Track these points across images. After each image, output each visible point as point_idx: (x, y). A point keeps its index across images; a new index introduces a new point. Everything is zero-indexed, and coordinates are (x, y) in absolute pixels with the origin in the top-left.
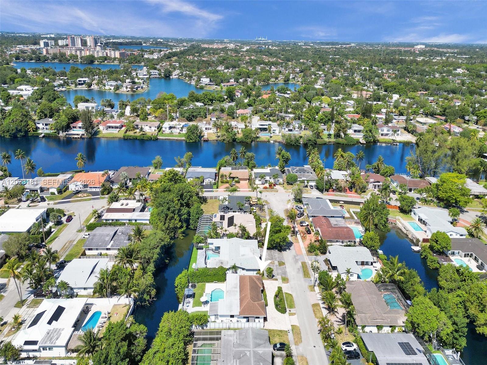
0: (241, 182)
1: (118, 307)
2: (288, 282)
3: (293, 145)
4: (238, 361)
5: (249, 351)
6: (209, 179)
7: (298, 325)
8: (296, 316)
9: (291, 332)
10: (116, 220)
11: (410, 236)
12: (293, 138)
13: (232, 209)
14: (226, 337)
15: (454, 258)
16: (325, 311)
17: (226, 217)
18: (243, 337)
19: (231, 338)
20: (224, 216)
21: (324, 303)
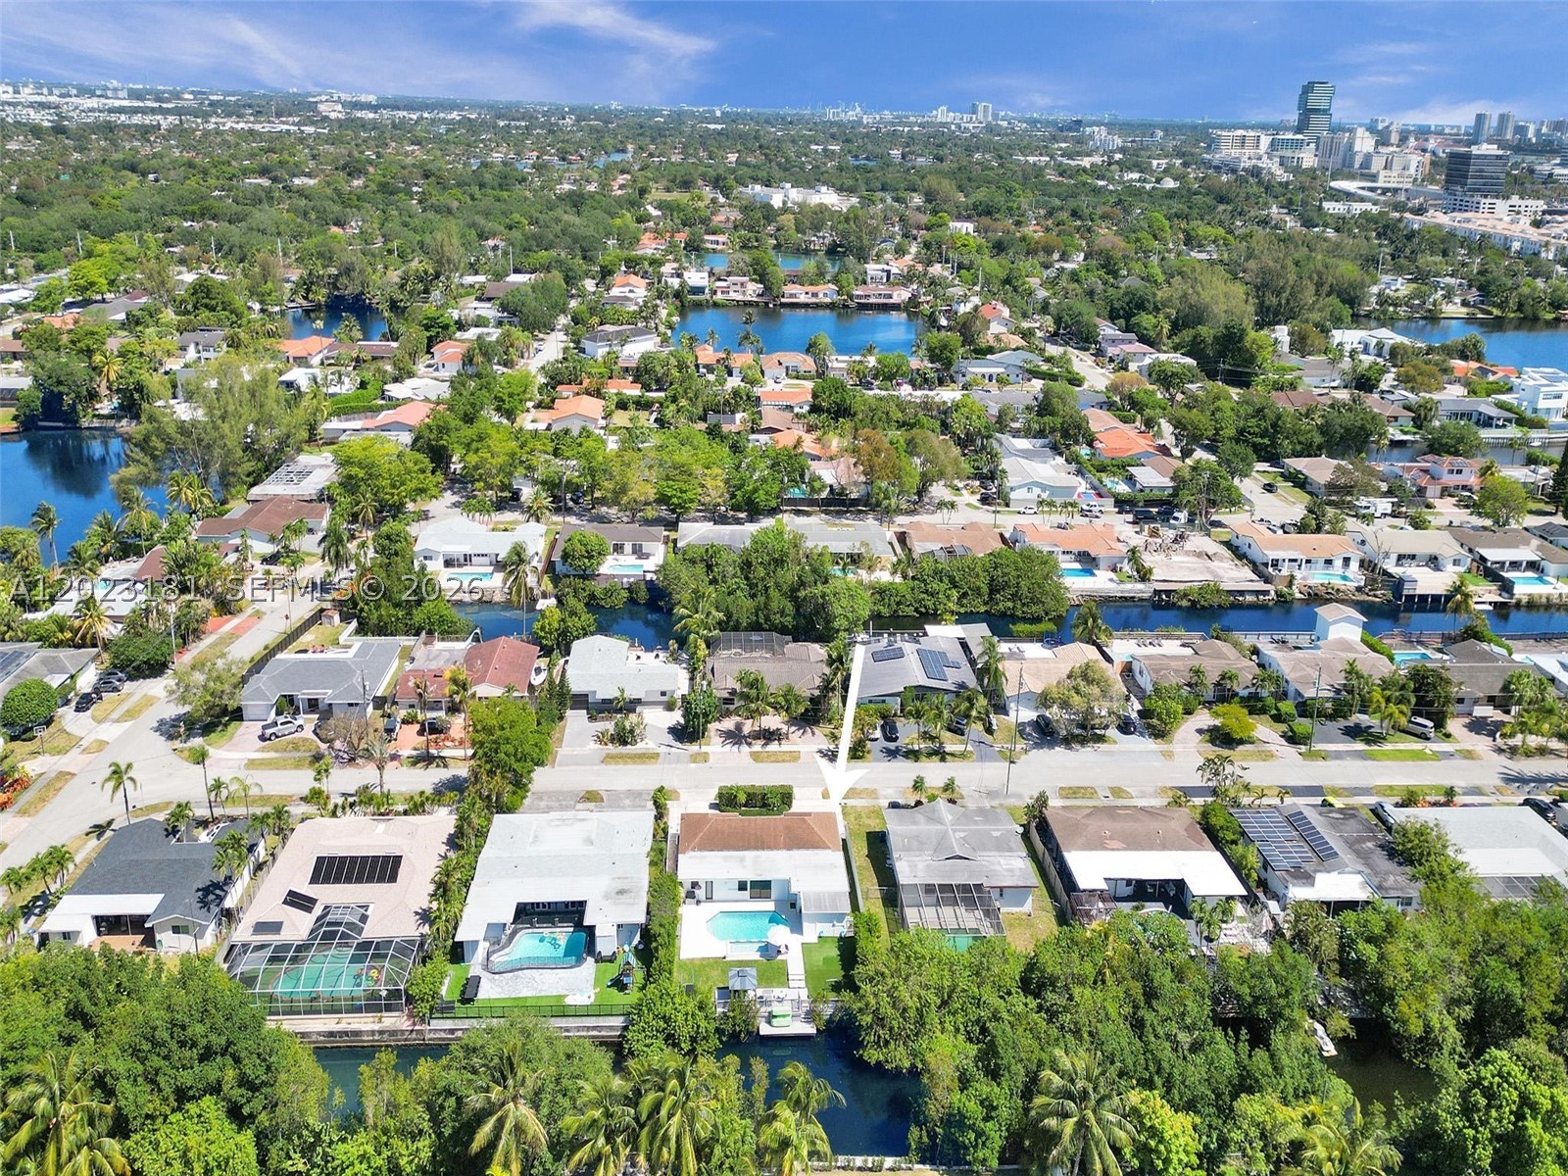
2: (675, 792)
4: (980, 853)
5: (954, 831)
8: (795, 789)
14: (920, 874)
15: (604, 570)
16: (774, 747)
17: (305, 889)
18: (915, 844)
19: (921, 866)
20: (291, 893)
21: (749, 744)
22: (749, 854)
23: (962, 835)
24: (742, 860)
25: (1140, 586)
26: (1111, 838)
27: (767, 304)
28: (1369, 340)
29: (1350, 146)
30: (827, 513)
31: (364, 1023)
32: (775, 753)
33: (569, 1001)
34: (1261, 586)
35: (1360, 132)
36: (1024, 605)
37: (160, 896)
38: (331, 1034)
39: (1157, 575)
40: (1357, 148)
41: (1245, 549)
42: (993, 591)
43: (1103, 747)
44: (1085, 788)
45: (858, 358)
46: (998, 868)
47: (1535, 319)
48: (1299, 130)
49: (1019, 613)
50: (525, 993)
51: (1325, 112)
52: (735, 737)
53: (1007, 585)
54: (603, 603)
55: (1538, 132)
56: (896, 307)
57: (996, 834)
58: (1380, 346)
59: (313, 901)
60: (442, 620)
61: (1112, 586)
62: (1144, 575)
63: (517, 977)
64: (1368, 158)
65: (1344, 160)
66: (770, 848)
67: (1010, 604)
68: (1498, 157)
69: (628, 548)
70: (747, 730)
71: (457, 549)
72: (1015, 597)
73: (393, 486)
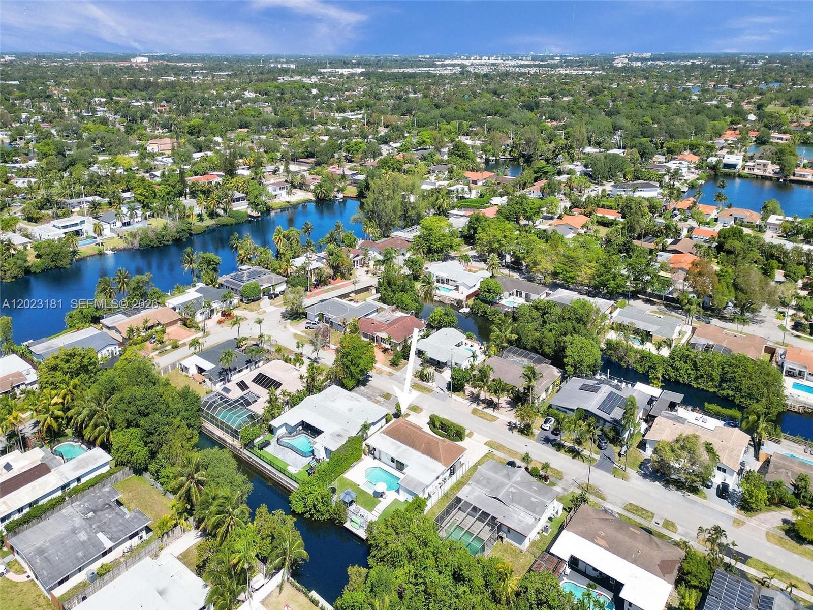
0: (168, 330)
1: (272, 599)
2: (421, 410)
3: (157, 246)
4: (515, 504)
5: (511, 486)
6: (108, 348)
7: (489, 440)
8: (475, 434)
9: (493, 450)
10: (30, 505)
11: (446, 302)
12: (151, 235)
13: (235, 369)
14: (471, 497)
15: (503, 302)
16: (490, 411)
17: (248, 382)
18: (485, 482)
19: (476, 493)
20: (242, 382)
21: (478, 404)
22: (404, 447)
23: (514, 490)
24: (399, 447)
26: (603, 538)
27: (779, 179)
30: (666, 306)
31: (228, 439)
32: (485, 413)
33: (288, 468)
36: (742, 397)
37: (213, 366)
38: (219, 438)
42: (723, 380)
43: (692, 496)
44: (647, 512)
45: (790, 219)
46: (516, 516)
49: (737, 401)
50: (280, 457)
52: (475, 399)
53: (733, 379)
54: (489, 317)
57: (533, 499)
59: (247, 387)
60: (402, 303)
63: (284, 450)
66: (415, 448)
67: (731, 393)
69: (524, 295)
70: (482, 397)
71: (444, 276)
73: (436, 242)
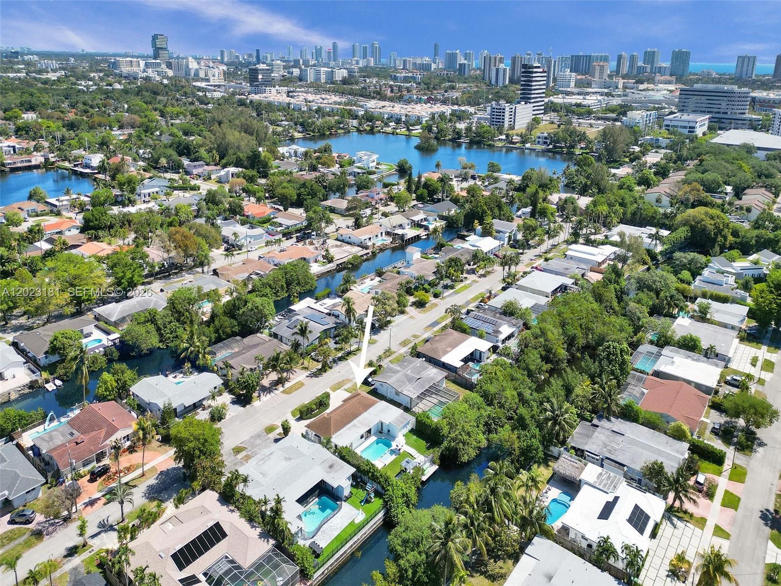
16: (288, 385)
17: (183, 574)
21: (276, 389)
22: (355, 422)
24: (355, 425)
25: (331, 265)
26: (446, 348)
28: (290, 150)
29: (187, 66)
32: (291, 387)
33: (357, 521)
34: (365, 251)
35: (190, 59)
39: (336, 258)
40: (190, 67)
41: (348, 239)
44: (406, 340)
46: (432, 375)
47: (324, 135)
48: (155, 58)
50: (336, 534)
51: (165, 49)
52: (266, 390)
55: (244, 59)
56: (37, 167)
57: (418, 365)
58: (296, 152)
59: (195, 577)
61: (323, 268)
62: (330, 261)
63: (324, 531)
64: (197, 71)
65: (186, 72)
66: (359, 415)
68: (268, 70)
72: (299, 284)
